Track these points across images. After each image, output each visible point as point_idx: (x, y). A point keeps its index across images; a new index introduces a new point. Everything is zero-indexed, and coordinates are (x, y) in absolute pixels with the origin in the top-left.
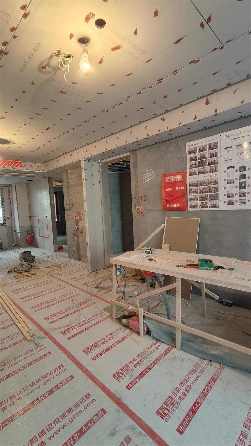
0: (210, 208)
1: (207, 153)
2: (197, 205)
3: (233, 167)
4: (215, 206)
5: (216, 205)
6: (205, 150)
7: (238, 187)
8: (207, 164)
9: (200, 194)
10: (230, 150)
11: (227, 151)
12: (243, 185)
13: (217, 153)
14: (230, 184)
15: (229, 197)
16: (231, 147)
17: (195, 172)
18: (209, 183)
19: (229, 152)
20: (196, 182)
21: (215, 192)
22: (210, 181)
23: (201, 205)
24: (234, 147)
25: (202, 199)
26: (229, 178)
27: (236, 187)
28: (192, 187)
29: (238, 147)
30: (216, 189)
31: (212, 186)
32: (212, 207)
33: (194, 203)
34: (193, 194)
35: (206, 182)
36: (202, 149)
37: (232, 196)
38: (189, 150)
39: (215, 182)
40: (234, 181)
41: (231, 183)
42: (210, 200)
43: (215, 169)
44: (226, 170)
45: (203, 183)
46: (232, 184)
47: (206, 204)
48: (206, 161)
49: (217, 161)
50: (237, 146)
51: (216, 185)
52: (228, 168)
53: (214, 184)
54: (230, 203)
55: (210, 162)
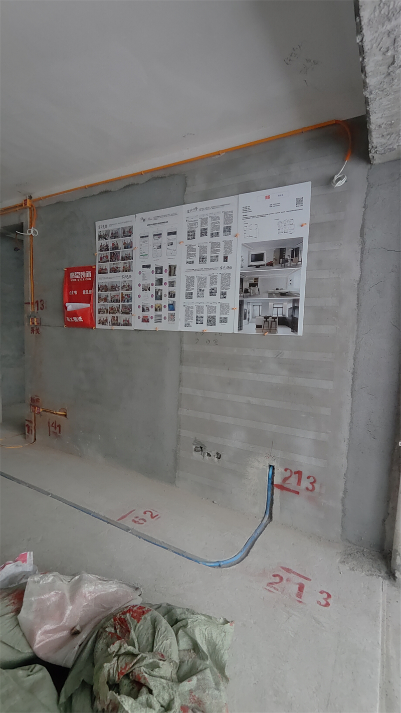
0: (121, 325)
1: (120, 242)
2: (107, 320)
3: (149, 266)
4: (127, 324)
5: (128, 321)
6: (118, 237)
7: (154, 297)
8: (121, 258)
9: (111, 303)
10: (147, 241)
11: (144, 242)
12: (159, 294)
13: (131, 242)
14: (145, 292)
15: (143, 310)
16: (147, 236)
17: (106, 269)
18: (122, 288)
19: (146, 243)
20: (107, 285)
21: (128, 301)
22: (123, 285)
23: (111, 321)
24: (151, 236)
25: (113, 311)
26: (144, 282)
27: (152, 296)
28: (102, 291)
29: (155, 237)
30: (129, 298)
31: (125, 292)
32: (124, 325)
33: (104, 316)
34: (102, 303)
35: (118, 285)
36: (115, 235)
37: (147, 310)
38: (99, 234)
39: (129, 286)
40: (149, 288)
41: (146, 290)
42: (123, 313)
43: (129, 267)
44: (141, 269)
45: (114, 286)
46: (148, 291)
47: (117, 320)
48: (119, 252)
49: (131, 255)
50: (154, 235)
51: (130, 291)
52: (144, 267)
53: (127, 290)
54: (145, 320)
55: (124, 256)
